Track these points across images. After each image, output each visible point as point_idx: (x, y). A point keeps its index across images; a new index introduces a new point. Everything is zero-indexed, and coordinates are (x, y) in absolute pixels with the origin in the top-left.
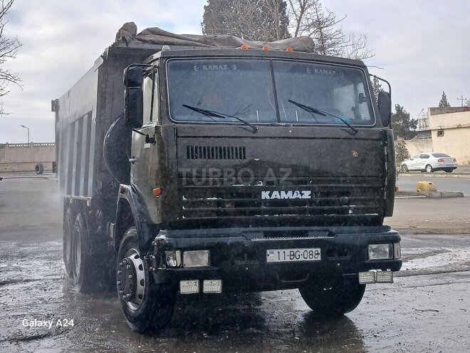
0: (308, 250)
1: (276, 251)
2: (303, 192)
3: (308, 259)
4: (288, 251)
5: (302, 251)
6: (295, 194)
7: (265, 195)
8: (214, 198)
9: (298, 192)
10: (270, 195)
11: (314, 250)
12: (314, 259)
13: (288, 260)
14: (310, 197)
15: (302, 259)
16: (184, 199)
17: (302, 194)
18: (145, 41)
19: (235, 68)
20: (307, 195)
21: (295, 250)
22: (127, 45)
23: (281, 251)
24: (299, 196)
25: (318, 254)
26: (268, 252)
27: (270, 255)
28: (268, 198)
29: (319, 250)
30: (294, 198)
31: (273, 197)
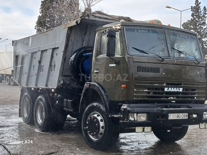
0: (184, 114)
1: (172, 114)
2: (180, 89)
3: (183, 118)
4: (176, 114)
5: (181, 114)
6: (177, 89)
7: (166, 89)
8: (147, 90)
9: (178, 88)
10: (168, 89)
11: (185, 114)
12: (185, 118)
13: (176, 118)
14: (182, 91)
15: (181, 118)
16: (135, 90)
17: (179, 90)
18: (96, 17)
19: (151, 32)
20: (181, 90)
21: (179, 114)
22: (89, 18)
23: (174, 114)
24: (178, 91)
25: (187, 116)
26: (169, 114)
27: (170, 116)
28: (167, 91)
29: (187, 114)
30: (176, 91)
31: (169, 91)
